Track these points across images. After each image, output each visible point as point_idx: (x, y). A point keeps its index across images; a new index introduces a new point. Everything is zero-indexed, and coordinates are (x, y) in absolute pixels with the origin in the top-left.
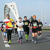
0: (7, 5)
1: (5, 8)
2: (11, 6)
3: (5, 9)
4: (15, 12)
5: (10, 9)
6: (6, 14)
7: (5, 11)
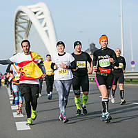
1: (17, 18)
2: (35, 13)
3: (16, 21)
4: (46, 31)
5: (30, 23)
6: (19, 37)
7: (16, 29)
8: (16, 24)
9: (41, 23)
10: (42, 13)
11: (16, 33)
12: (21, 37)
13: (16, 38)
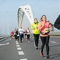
0: (21, 9)
1: (18, 11)
2: (26, 9)
3: (18, 12)
4: (30, 16)
5: (24, 13)
6: (19, 18)
7: (18, 15)
8: (18, 13)
9: (28, 13)
10: (28, 9)
11: (18, 17)
12: (20, 18)
13: (18, 19)
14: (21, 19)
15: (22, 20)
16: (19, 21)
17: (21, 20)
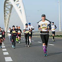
1: (5, 3)
2: (15, 1)
3: (5, 5)
4: (20, 10)
5: (12, 6)
7: (4, 9)
8: (4, 7)
10: (18, 1)
11: (4, 11)
13: (5, 14)
14: (8, 14)
15: (10, 16)
16: (6, 17)
17: (8, 16)
